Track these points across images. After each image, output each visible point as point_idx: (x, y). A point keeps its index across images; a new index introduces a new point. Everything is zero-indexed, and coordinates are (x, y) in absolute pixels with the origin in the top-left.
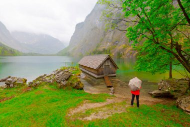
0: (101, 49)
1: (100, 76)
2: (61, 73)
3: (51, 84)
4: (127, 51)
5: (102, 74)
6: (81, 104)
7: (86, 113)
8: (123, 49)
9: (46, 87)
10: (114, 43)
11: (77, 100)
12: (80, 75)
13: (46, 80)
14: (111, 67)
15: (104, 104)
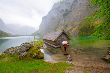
1: (58, 46)
10: (65, 26)
12: (43, 46)
14: (65, 39)
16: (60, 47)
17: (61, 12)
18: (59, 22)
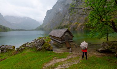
0: (63, 25)
1: (63, 42)
2: (38, 41)
3: (32, 49)
4: (78, 26)
5: (64, 41)
6: (51, 60)
7: (55, 65)
8: (76, 25)
9: (28, 51)
10: (71, 21)
11: (49, 57)
12: (50, 42)
13: (28, 46)
14: (69, 36)
15: (66, 59)
16: (65, 43)
17: (66, 6)
18: (65, 16)
